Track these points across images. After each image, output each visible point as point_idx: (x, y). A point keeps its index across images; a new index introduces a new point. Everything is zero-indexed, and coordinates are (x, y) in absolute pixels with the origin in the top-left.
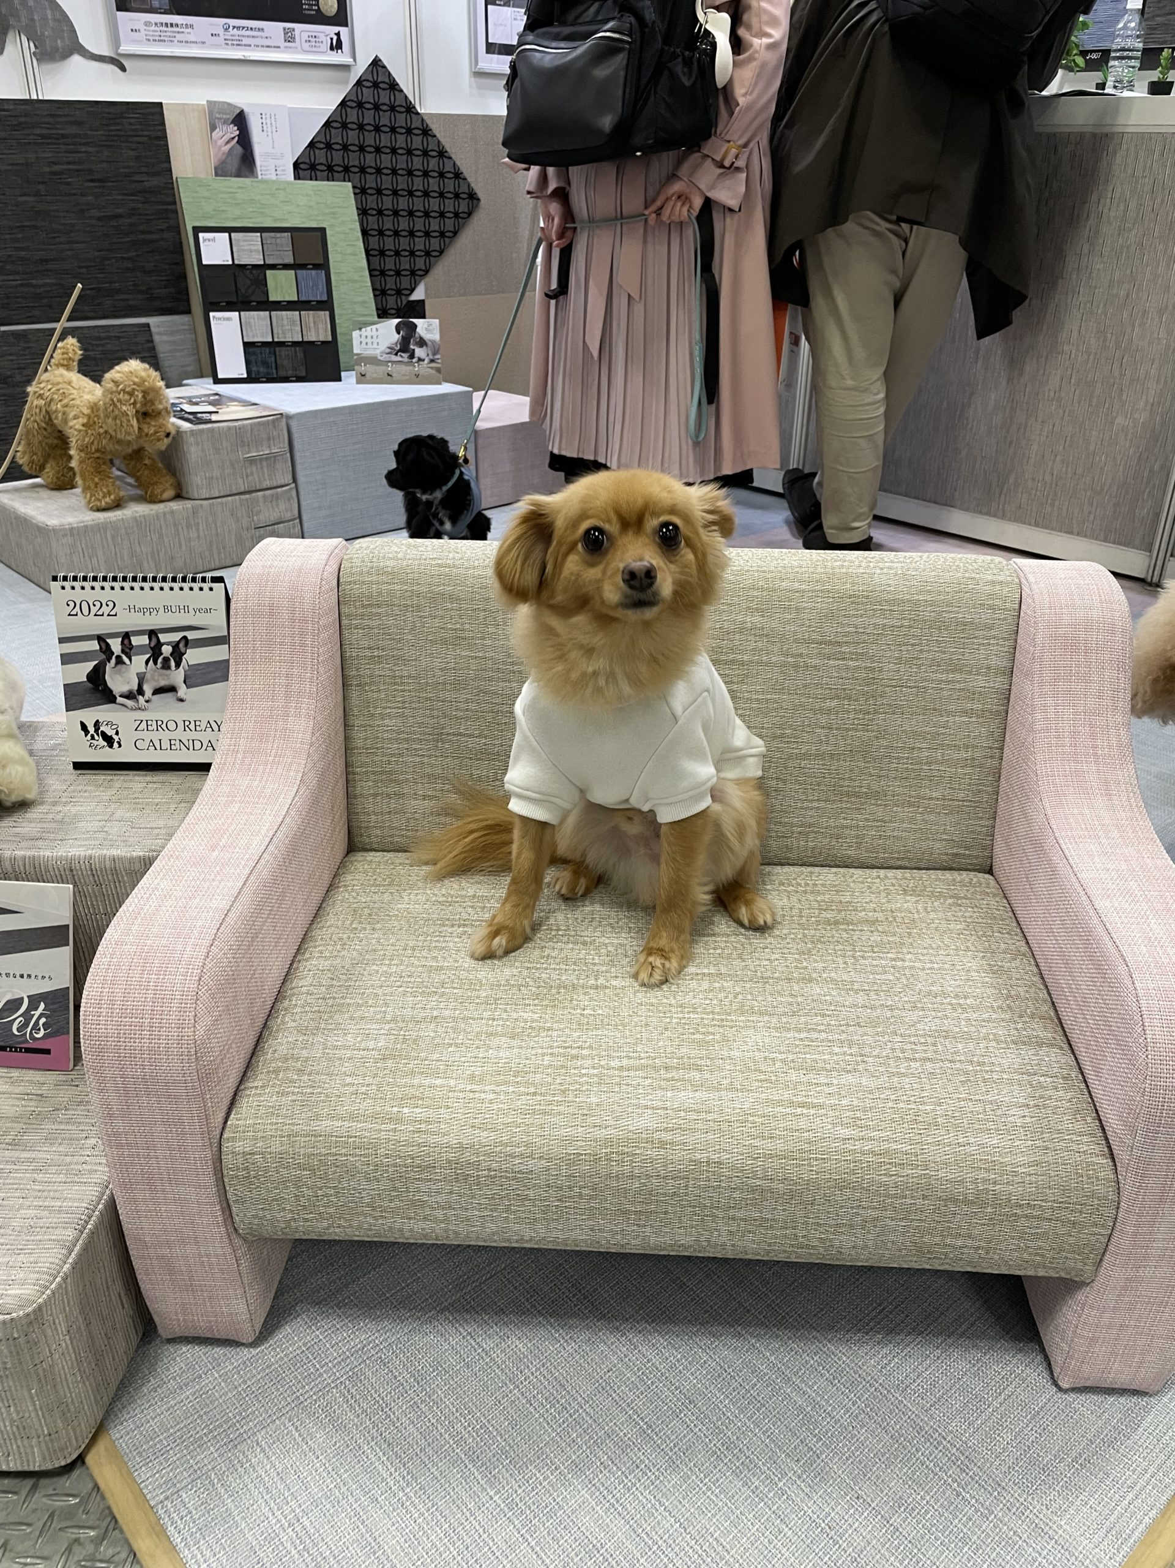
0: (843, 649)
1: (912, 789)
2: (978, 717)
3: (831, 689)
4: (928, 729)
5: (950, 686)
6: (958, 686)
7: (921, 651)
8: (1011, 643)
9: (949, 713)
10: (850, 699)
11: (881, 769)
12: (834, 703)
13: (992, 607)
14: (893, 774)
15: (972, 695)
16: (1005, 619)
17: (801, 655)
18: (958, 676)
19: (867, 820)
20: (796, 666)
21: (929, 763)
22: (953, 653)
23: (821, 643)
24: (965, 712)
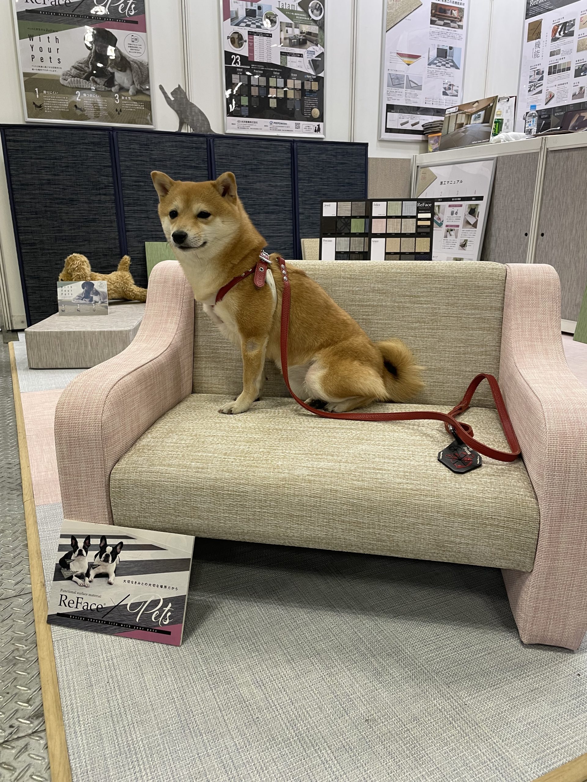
0: (421, 299)
1: (457, 367)
2: (488, 331)
3: (416, 318)
4: (463, 337)
5: (473, 316)
6: (477, 316)
7: (458, 300)
8: (502, 295)
9: (473, 329)
10: (425, 322)
11: (441, 357)
12: (418, 325)
13: (491, 279)
14: (447, 359)
15: (484, 320)
16: (498, 284)
17: (401, 302)
18: (477, 311)
19: (435, 382)
20: (399, 307)
21: (464, 354)
22: (474, 300)
23: (410, 296)
24: (481, 329)
